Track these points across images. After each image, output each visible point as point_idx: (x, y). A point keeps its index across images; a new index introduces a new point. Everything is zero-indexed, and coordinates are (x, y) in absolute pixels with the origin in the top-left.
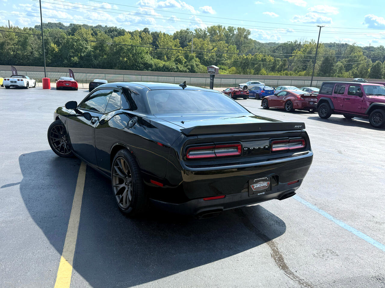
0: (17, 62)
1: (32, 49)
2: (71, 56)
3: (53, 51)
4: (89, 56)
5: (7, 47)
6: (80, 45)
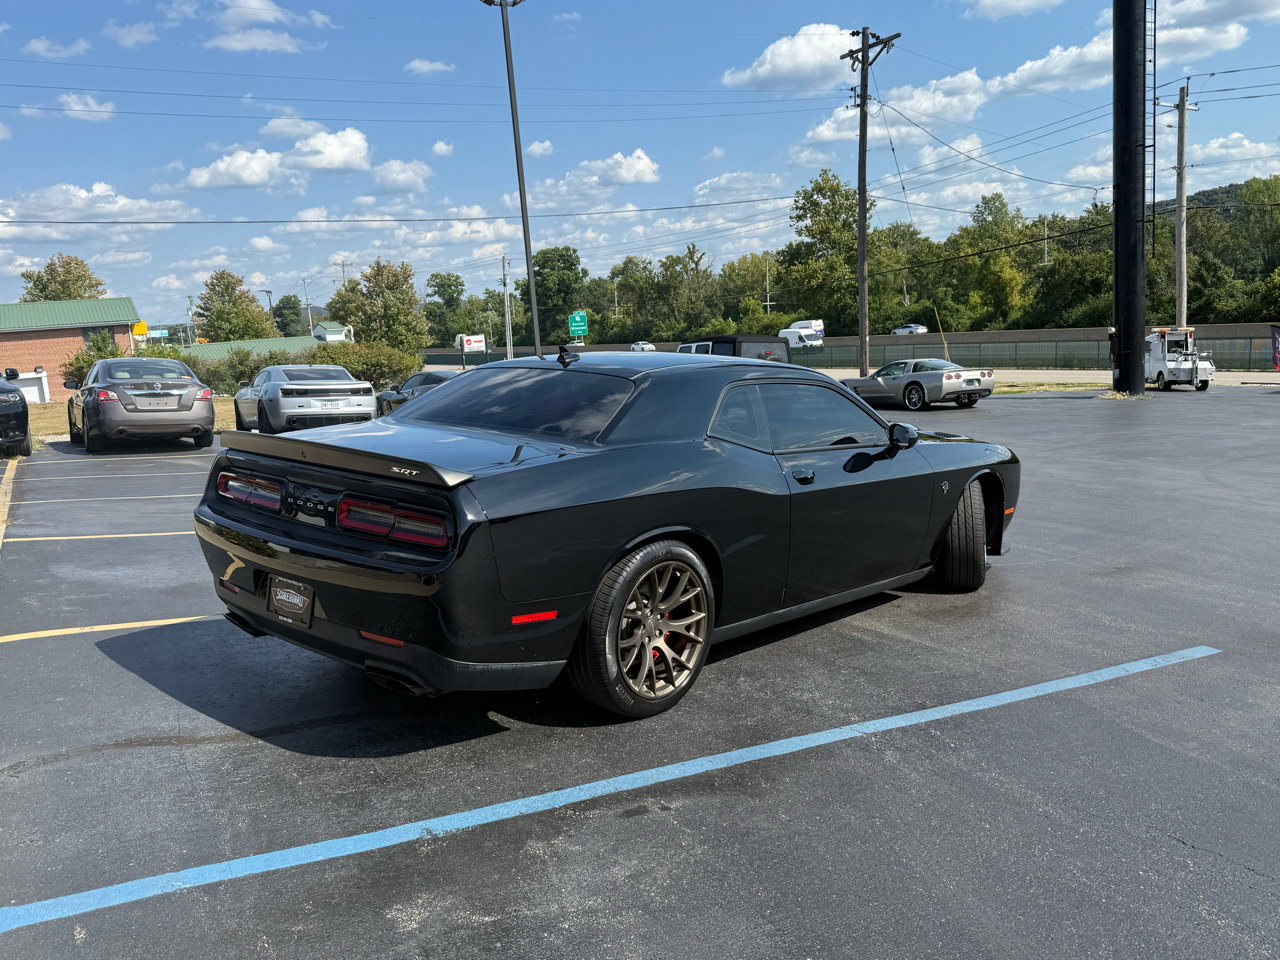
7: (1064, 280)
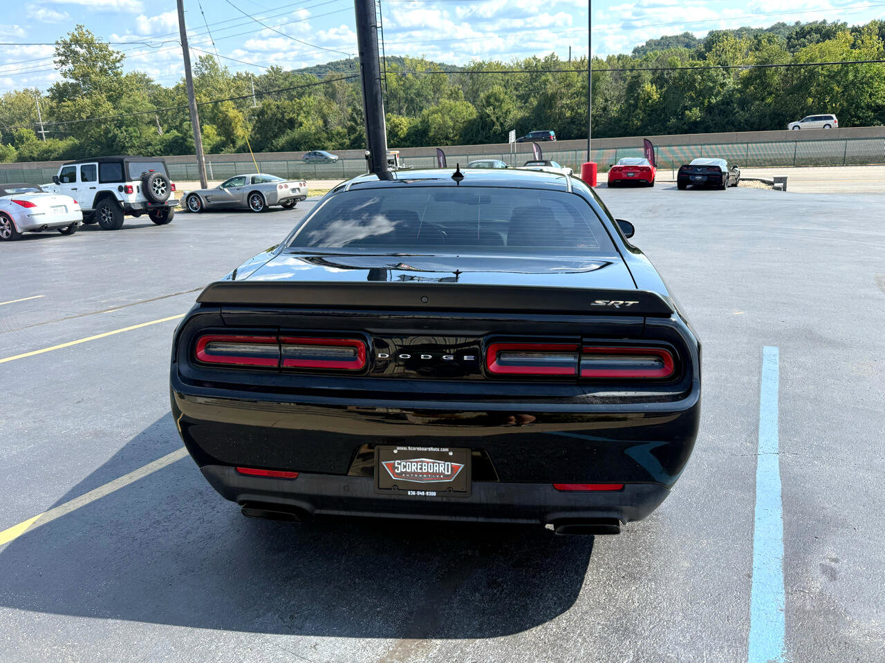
0: (575, 132)
1: (606, 100)
2: (685, 108)
3: (648, 101)
4: (728, 104)
5: (559, 104)
6: (711, 78)
7: (271, 118)
